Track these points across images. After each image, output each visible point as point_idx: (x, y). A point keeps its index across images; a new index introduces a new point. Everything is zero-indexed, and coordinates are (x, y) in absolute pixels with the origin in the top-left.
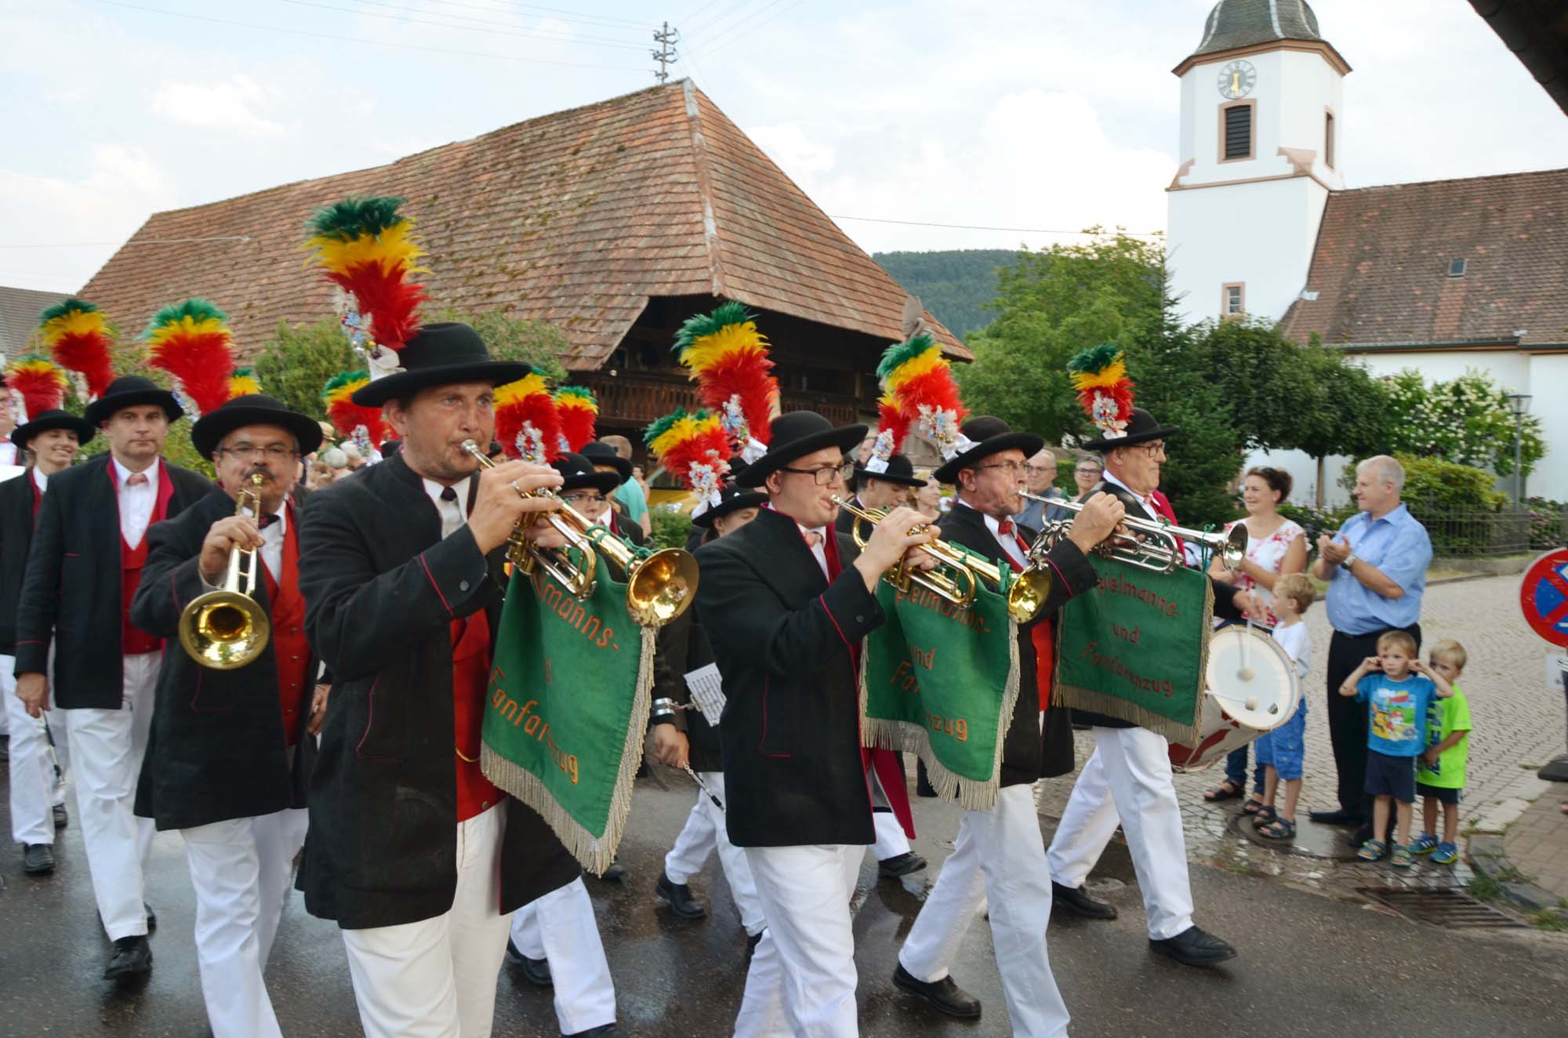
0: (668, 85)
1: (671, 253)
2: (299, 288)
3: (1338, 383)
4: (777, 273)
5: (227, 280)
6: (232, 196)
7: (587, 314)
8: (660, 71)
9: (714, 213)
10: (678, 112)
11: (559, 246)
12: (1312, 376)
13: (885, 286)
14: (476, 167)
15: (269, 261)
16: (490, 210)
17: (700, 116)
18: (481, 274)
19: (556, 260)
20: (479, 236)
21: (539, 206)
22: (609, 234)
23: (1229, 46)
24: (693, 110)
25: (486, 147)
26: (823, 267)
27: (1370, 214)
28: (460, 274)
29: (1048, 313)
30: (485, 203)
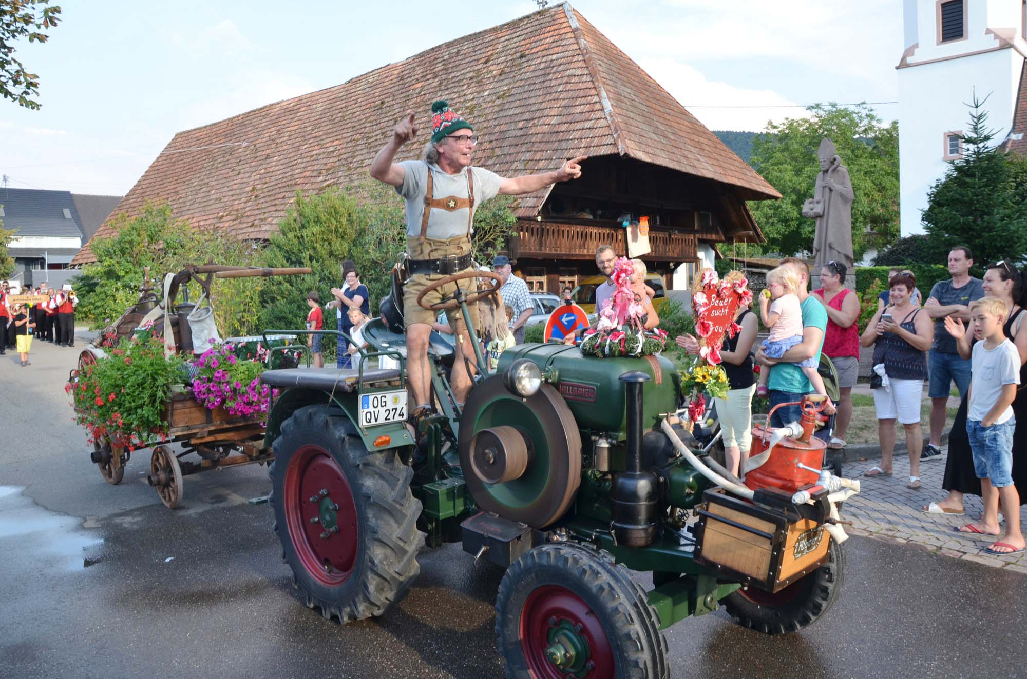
0: (551, 8)
1: (579, 126)
2: (290, 174)
4: (655, 137)
5: (235, 173)
6: (231, 116)
9: (607, 95)
10: (564, 25)
11: (486, 128)
14: (409, 79)
15: (264, 157)
17: (581, 28)
19: (487, 138)
21: (465, 101)
22: (527, 116)
24: (574, 23)
25: (416, 64)
26: (680, 133)
30: (423, 103)
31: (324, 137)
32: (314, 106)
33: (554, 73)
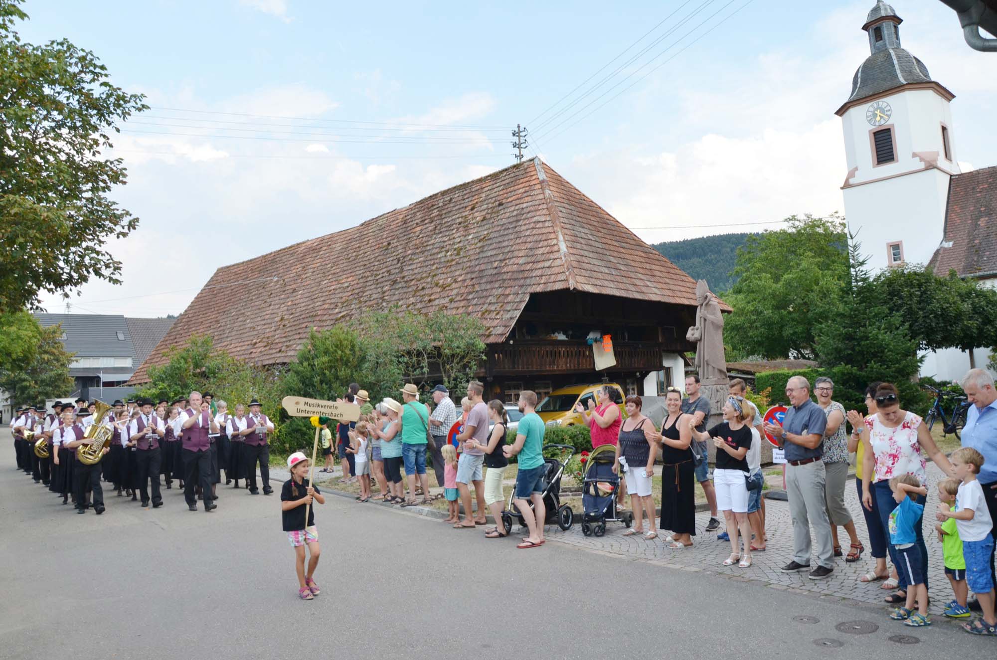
0: (524, 162)
1: (540, 265)
2: (312, 306)
3: (977, 300)
4: (606, 270)
5: (267, 305)
6: (264, 254)
7: (493, 308)
8: (518, 154)
9: (564, 238)
10: (533, 178)
11: (470, 267)
12: (959, 298)
13: (672, 271)
14: (411, 224)
15: (291, 291)
16: (424, 249)
17: (548, 179)
18: (423, 288)
19: (469, 276)
20: (419, 265)
21: (454, 244)
22: (500, 257)
23: (871, 93)
24: (542, 176)
25: (416, 210)
26: (633, 264)
27: (981, 187)
28: (410, 290)
29: (771, 273)
30: (420, 245)
31: (341, 274)
32: (334, 246)
33: (524, 219)
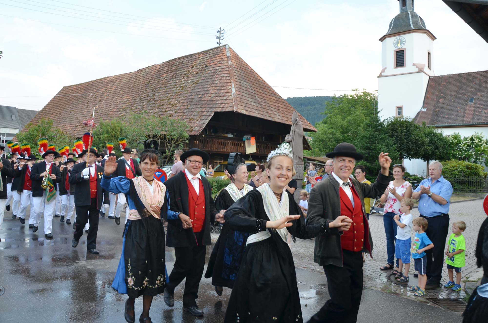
0: (221, 46)
1: (221, 98)
2: (107, 109)
3: (433, 137)
4: (254, 104)
5: (86, 107)
6: (88, 81)
7: (195, 117)
8: (219, 42)
9: (235, 86)
10: (224, 55)
11: (187, 96)
12: (424, 135)
13: (289, 108)
14: (162, 72)
15: (99, 101)
16: (166, 86)
17: (231, 56)
18: (163, 105)
19: (186, 101)
20: (162, 93)
21: (181, 84)
22: (202, 93)
23: (397, 32)
24: (228, 54)
25: (165, 66)
26: (269, 102)
27: (443, 84)
28: (156, 105)
30: (165, 83)
31: (124, 94)
32: (123, 80)
33: (217, 75)
